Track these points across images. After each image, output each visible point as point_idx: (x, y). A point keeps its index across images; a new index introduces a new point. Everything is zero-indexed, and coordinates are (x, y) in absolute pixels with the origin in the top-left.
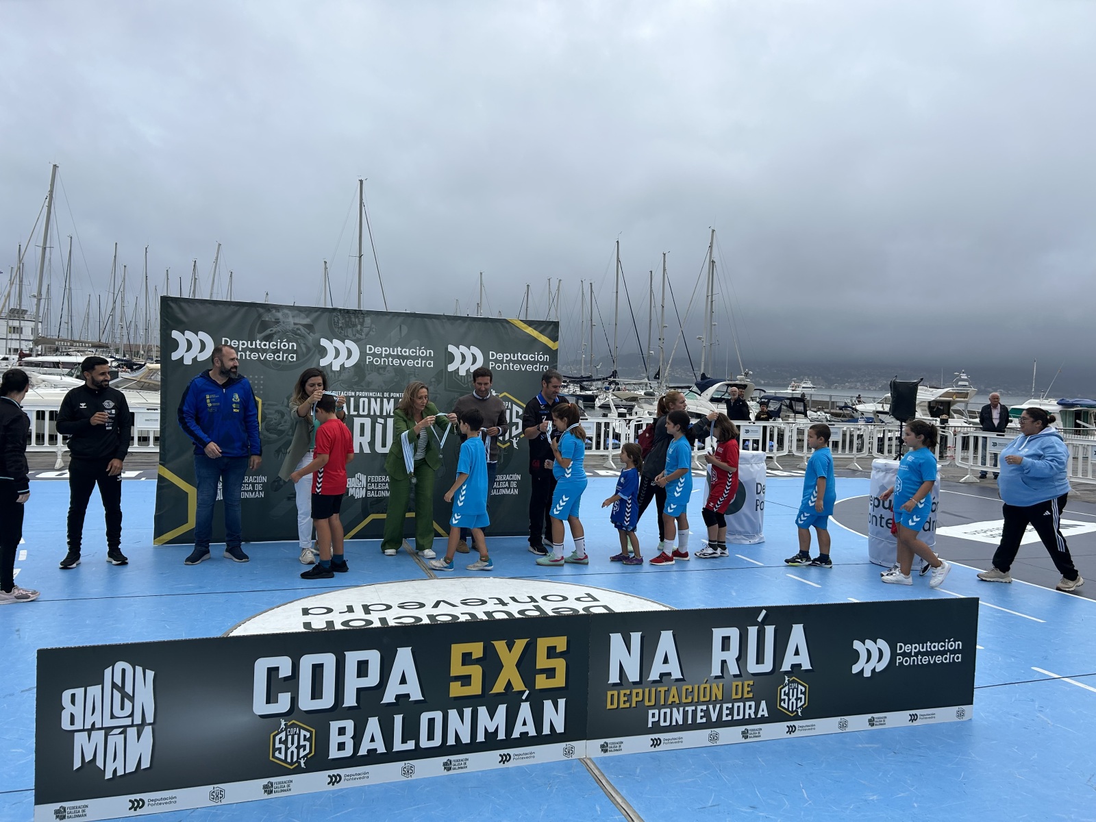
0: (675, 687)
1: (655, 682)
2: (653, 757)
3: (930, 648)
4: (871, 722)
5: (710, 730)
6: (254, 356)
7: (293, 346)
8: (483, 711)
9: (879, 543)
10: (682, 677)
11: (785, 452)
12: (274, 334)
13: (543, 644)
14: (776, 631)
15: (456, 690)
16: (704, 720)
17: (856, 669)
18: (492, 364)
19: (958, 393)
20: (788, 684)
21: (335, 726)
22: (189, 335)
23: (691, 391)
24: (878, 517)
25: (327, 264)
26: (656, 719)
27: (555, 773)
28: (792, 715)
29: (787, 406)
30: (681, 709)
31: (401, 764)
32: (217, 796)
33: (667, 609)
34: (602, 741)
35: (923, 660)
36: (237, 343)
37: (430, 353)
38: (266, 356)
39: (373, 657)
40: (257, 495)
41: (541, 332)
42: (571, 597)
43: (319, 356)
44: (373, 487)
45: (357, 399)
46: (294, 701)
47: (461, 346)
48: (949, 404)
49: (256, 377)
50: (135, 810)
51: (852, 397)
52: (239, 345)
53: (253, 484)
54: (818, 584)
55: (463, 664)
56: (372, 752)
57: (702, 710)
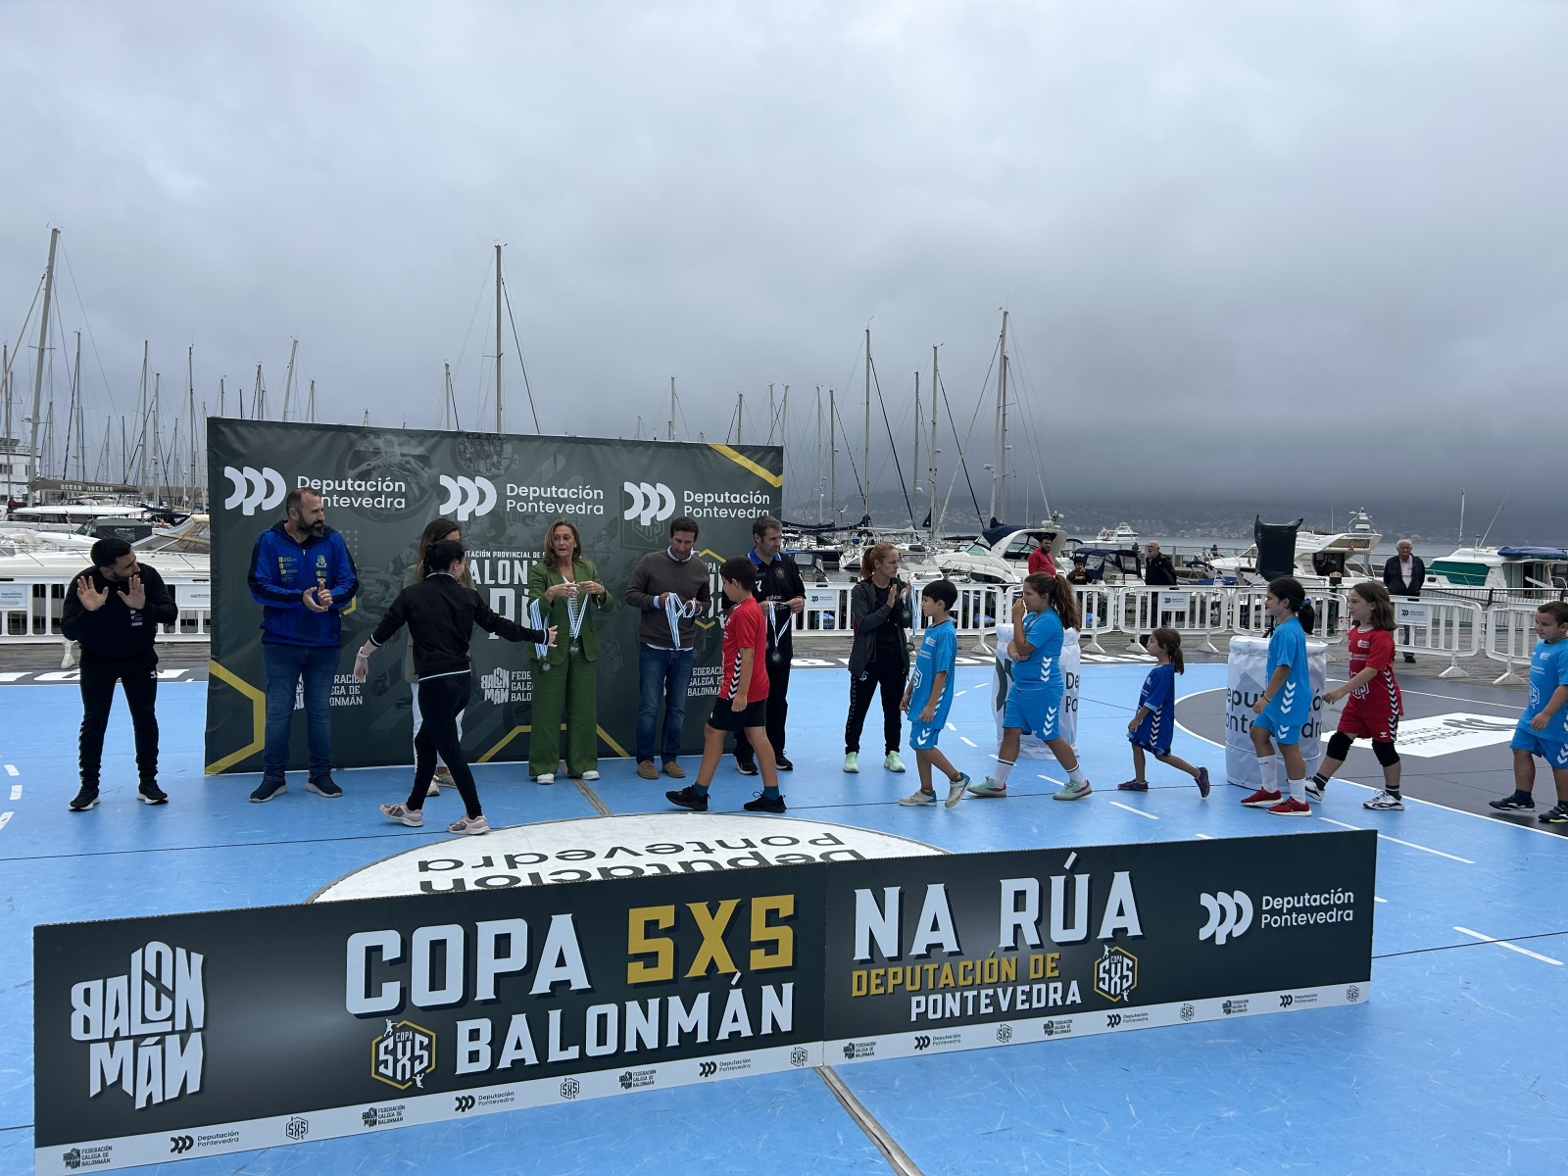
0: (949, 964)
1: (919, 957)
2: (919, 1063)
3: (1309, 902)
4: (1227, 1009)
5: (999, 1023)
6: (345, 502)
7: (400, 486)
8: (675, 1003)
9: (1241, 756)
10: (958, 949)
11: (1109, 628)
12: (374, 468)
13: (760, 906)
14: (1090, 881)
15: (637, 973)
16: (990, 1010)
17: (1204, 934)
18: (688, 509)
19: (1355, 540)
20: (1109, 957)
21: (464, 1027)
22: (250, 472)
23: (976, 543)
24: (1239, 718)
25: (450, 368)
26: (922, 1009)
27: (779, 1089)
28: (1115, 1000)
29: (1112, 562)
30: (958, 995)
31: (560, 1080)
32: (297, 1130)
33: (940, 853)
34: (846, 1042)
35: (1299, 919)
36: (320, 484)
37: (599, 494)
38: (361, 501)
39: (518, 929)
40: (353, 702)
41: (757, 462)
42: (804, 839)
43: (437, 501)
44: (519, 687)
45: (494, 562)
46: (405, 993)
47: (642, 484)
48: (1342, 556)
49: (348, 532)
50: (180, 1152)
51: (1204, 549)
52: (322, 486)
53: (347, 686)
54: (1154, 814)
55: (647, 937)
56: (518, 1063)
57: (987, 996)
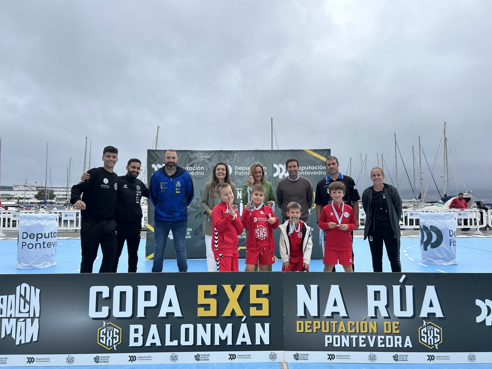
0: (343, 322)
1: (328, 317)
2: (329, 366)
5: (369, 353)
8: (217, 326)
10: (347, 316)
13: (254, 288)
14: (413, 289)
15: (201, 312)
16: (365, 345)
17: (479, 319)
20: (426, 326)
22: (159, 166)
26: (330, 341)
28: (431, 348)
30: (348, 337)
31: (170, 354)
32: (70, 361)
34: (294, 353)
39: (153, 290)
41: (321, 155)
46: (110, 311)
47: (280, 164)
50: (30, 363)
55: (205, 297)
56: (153, 345)
57: (362, 339)
